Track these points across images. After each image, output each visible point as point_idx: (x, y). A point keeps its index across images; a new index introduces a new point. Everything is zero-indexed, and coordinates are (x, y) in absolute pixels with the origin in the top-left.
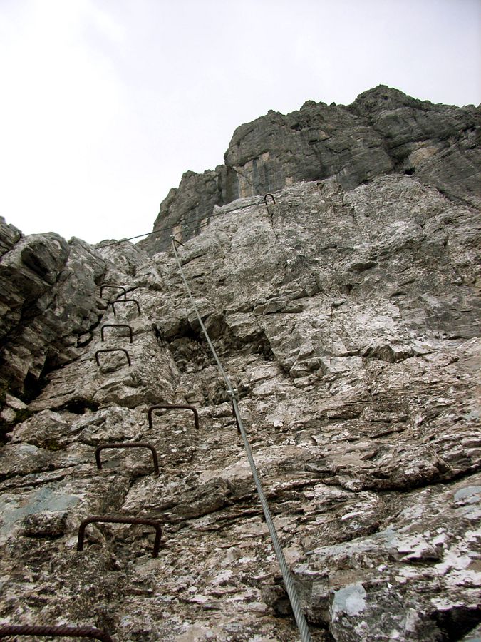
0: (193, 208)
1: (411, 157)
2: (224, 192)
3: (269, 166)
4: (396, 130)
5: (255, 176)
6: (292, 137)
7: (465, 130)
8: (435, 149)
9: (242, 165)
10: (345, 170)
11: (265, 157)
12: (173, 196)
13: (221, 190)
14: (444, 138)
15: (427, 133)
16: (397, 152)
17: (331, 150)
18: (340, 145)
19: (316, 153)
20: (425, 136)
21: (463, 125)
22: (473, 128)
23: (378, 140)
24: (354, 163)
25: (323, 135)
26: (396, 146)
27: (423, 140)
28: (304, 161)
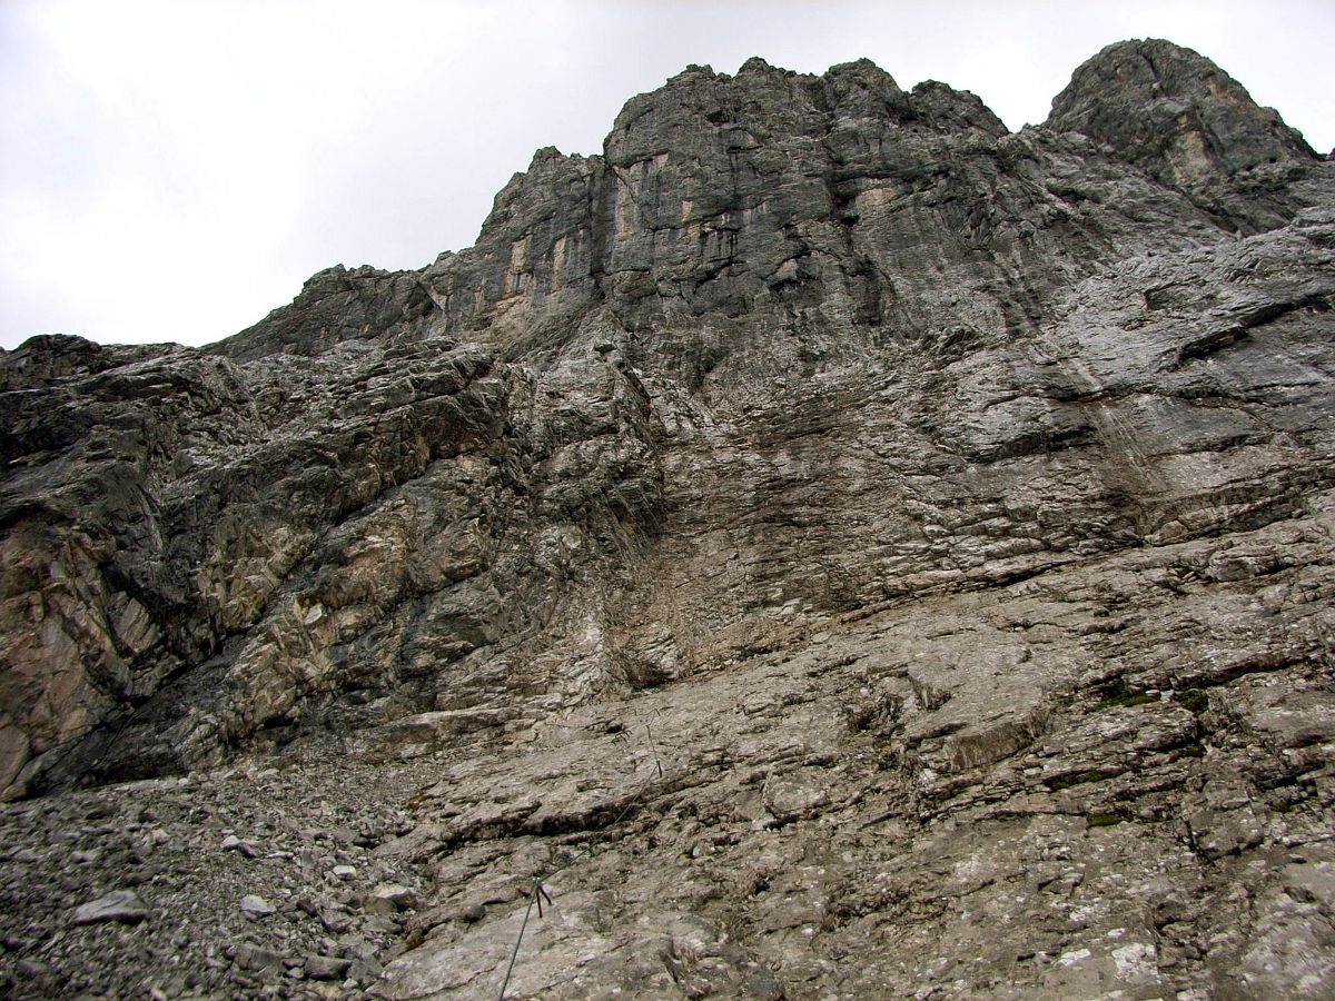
0: (546, 219)
1: (860, 198)
2: (595, 203)
3: (664, 179)
4: (851, 153)
5: (642, 189)
6: (706, 136)
7: (936, 174)
8: (892, 192)
9: (627, 166)
10: (764, 206)
11: (663, 159)
12: (517, 186)
13: (591, 200)
14: (909, 179)
15: (889, 168)
16: (841, 189)
17: (755, 169)
18: (768, 164)
19: (733, 170)
20: (884, 173)
21: (935, 167)
22: (946, 175)
23: (821, 165)
24: (778, 197)
25: (751, 141)
26: (844, 178)
27: (879, 177)
28: (713, 181)
